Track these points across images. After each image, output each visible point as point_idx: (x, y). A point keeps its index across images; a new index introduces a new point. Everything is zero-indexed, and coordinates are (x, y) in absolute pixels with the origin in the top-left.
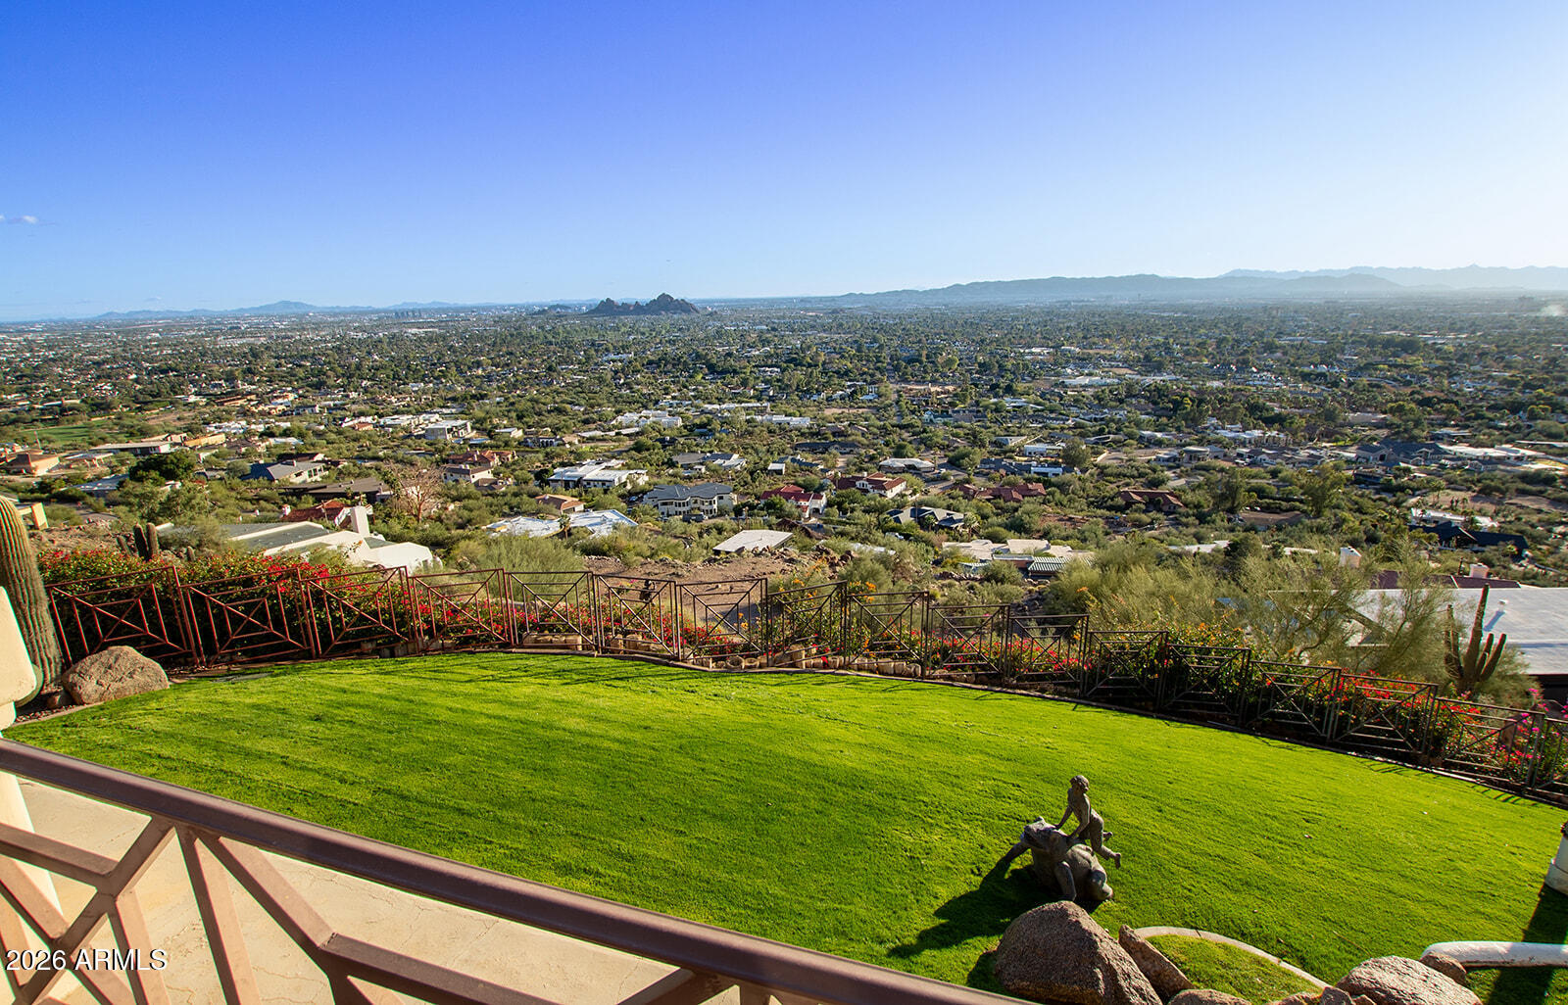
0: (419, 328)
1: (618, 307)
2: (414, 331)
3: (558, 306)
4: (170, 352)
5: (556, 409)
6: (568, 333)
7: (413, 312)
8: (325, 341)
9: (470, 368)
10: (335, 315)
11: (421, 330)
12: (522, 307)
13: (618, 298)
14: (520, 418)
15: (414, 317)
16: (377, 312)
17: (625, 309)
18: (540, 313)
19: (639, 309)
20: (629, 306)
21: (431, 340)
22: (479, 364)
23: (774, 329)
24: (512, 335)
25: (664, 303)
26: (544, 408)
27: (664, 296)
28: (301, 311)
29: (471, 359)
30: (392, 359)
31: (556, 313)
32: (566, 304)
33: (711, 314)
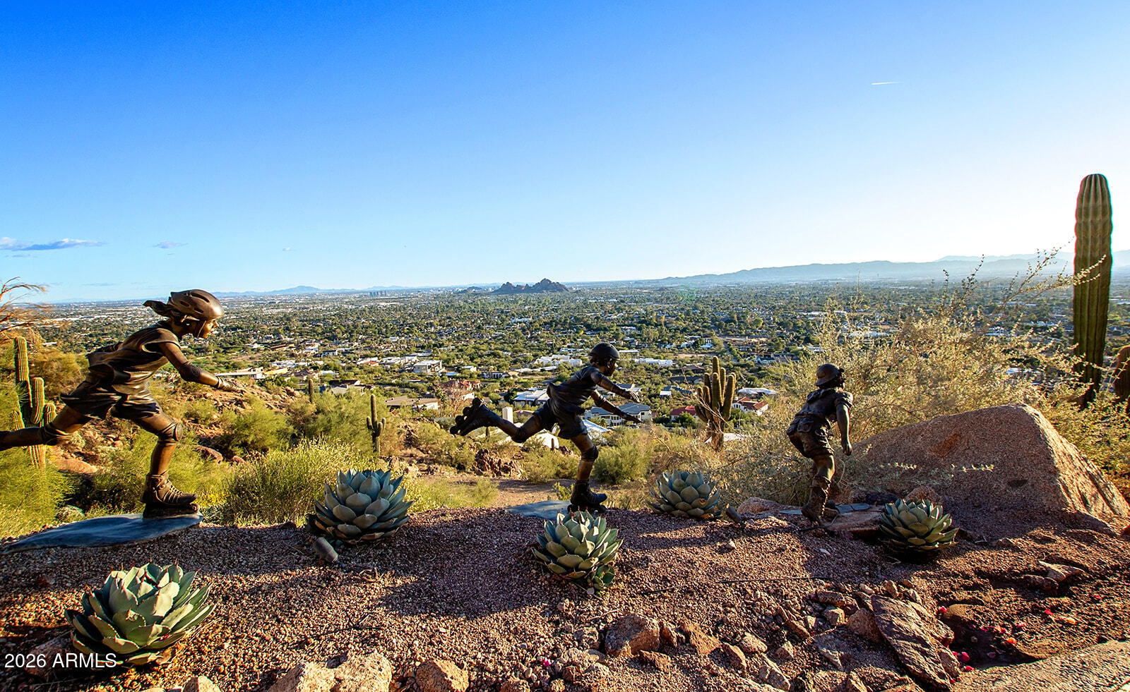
0: (387, 302)
1: (515, 288)
2: (384, 304)
3: (473, 288)
4: (235, 317)
5: (493, 354)
6: (484, 304)
7: (381, 292)
8: (329, 311)
9: (426, 327)
10: (332, 294)
11: (388, 304)
12: (450, 288)
13: (514, 282)
14: (472, 359)
15: (382, 295)
16: (358, 292)
17: (519, 289)
18: (462, 292)
19: (528, 289)
20: (522, 287)
21: (395, 310)
22: (431, 325)
23: (623, 301)
24: (447, 306)
25: (545, 285)
26: (484, 353)
27: (545, 280)
28: (311, 292)
29: (425, 322)
30: (374, 322)
31: (474, 293)
32: (478, 286)
33: (577, 292)
